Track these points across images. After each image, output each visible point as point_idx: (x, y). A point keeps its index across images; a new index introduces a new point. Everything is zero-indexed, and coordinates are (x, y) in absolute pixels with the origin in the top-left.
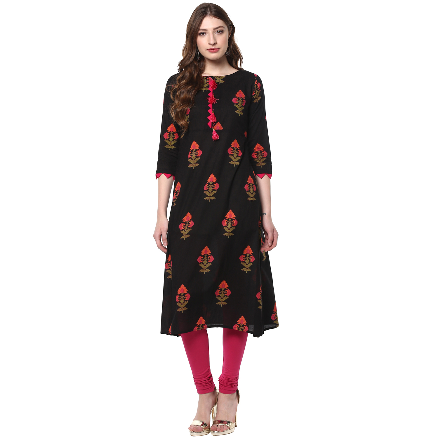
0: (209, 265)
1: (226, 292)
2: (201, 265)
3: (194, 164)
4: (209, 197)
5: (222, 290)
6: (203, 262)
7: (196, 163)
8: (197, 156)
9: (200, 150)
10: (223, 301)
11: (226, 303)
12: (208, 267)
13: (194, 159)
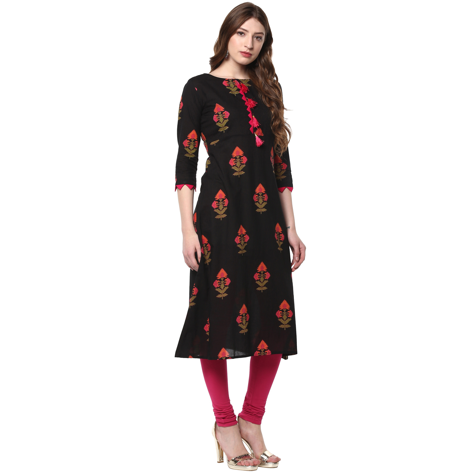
0: (266, 282)
1: (288, 314)
2: (258, 283)
3: (240, 172)
4: (260, 209)
5: (284, 312)
6: (260, 279)
7: (242, 171)
8: (242, 163)
9: (244, 157)
10: (286, 324)
11: (290, 326)
12: (265, 285)
13: (238, 166)
